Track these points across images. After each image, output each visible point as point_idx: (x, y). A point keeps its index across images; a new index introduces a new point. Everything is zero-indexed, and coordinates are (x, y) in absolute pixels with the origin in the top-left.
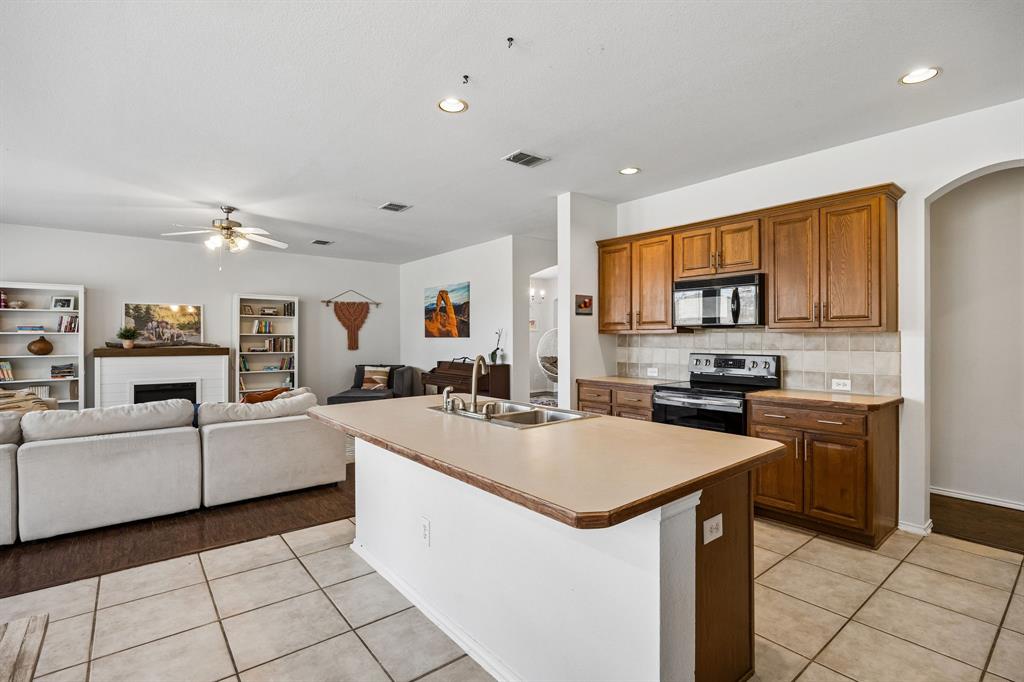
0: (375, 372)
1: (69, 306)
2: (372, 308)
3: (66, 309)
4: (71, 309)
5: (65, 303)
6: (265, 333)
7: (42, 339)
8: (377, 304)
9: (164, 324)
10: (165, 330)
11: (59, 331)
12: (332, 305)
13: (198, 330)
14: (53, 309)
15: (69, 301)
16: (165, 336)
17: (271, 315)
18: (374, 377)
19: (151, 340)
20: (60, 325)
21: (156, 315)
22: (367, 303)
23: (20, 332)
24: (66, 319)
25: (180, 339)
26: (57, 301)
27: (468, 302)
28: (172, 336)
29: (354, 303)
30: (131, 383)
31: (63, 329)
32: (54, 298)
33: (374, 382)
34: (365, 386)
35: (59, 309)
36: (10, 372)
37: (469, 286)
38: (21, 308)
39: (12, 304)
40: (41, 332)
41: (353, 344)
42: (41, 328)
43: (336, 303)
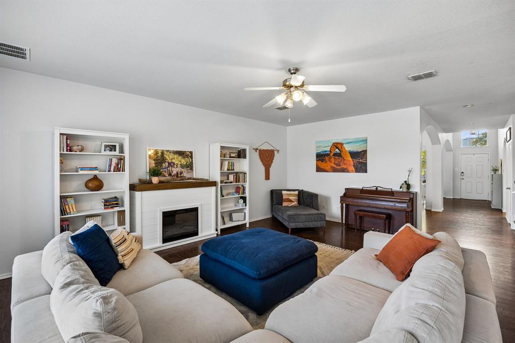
0: (290, 194)
1: (115, 151)
2: (276, 152)
3: (113, 153)
4: (117, 153)
5: (113, 148)
6: (231, 170)
7: (95, 178)
8: (278, 151)
9: (172, 164)
10: (173, 169)
11: (109, 171)
12: (258, 151)
13: (192, 169)
14: (103, 153)
15: (115, 146)
16: (173, 174)
17: (234, 157)
18: (291, 198)
19: (165, 176)
20: (110, 166)
21: (167, 157)
22: (274, 150)
23: (81, 172)
24: (115, 161)
25: (182, 175)
26: (106, 146)
27: (366, 150)
28: (177, 173)
29: (268, 150)
30: (160, 210)
31: (112, 169)
32: (104, 144)
33: (291, 201)
34: (285, 204)
35: (108, 153)
36: (74, 206)
37: (367, 140)
38: (80, 151)
39: (75, 148)
40: (96, 172)
41: (267, 177)
42: (96, 169)
43: (260, 150)
